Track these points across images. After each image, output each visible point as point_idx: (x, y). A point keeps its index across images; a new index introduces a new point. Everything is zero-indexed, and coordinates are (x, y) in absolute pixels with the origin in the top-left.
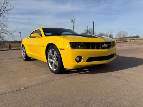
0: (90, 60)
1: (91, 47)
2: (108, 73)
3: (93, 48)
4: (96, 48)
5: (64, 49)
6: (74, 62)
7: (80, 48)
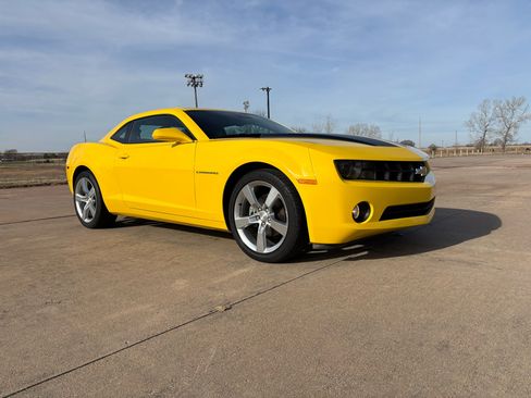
0: (390, 213)
1: (387, 176)
2: (431, 254)
3: (393, 179)
4: (399, 177)
5: (313, 182)
6: (347, 221)
7: (359, 178)
